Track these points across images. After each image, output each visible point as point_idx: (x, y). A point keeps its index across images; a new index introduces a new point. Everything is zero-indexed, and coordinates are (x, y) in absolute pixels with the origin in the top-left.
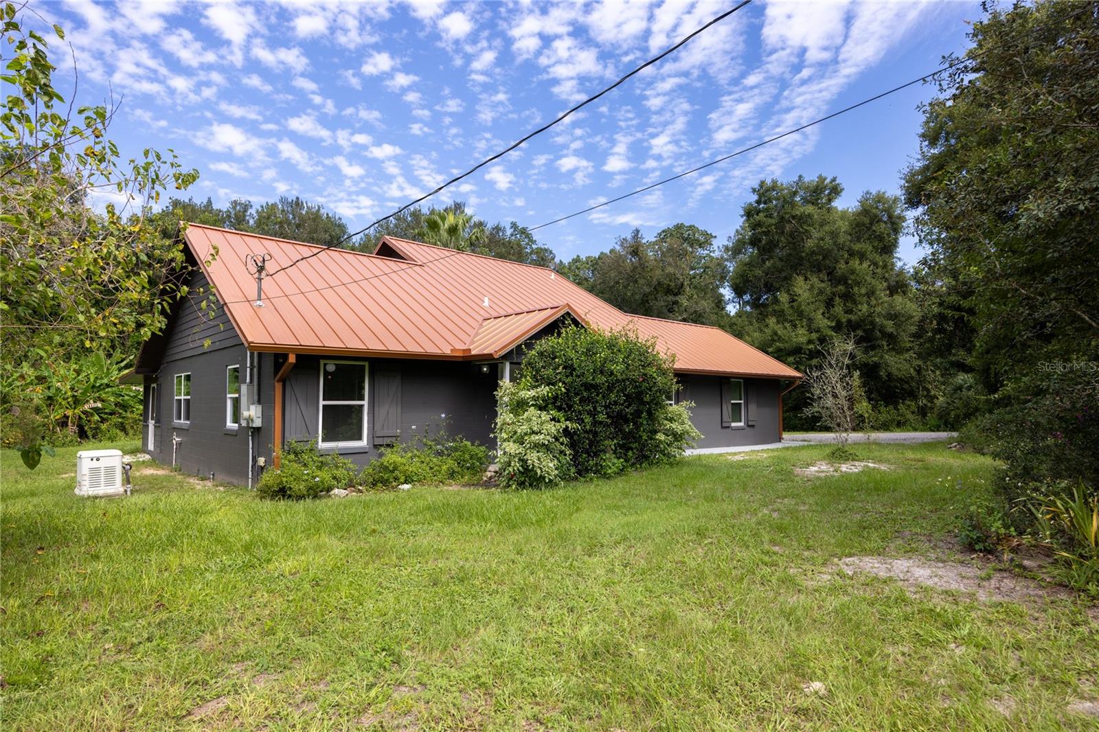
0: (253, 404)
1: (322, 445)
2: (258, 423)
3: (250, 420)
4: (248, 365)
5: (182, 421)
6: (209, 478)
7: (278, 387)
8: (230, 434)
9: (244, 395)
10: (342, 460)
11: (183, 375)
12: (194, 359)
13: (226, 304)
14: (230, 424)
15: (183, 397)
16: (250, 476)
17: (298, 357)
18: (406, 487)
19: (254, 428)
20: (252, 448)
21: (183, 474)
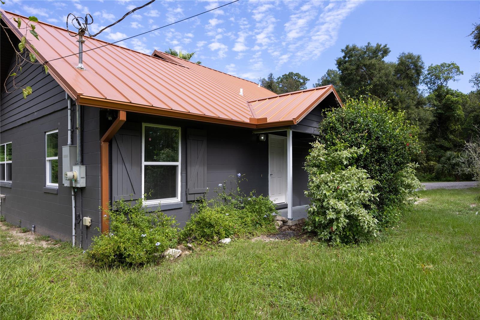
0: (76, 164)
1: (146, 203)
2: (82, 183)
3: (73, 180)
4: (69, 128)
5: (6, 181)
6: (30, 230)
7: (105, 147)
8: (50, 192)
9: (66, 156)
10: (166, 217)
11: (5, 144)
12: (15, 130)
13: (47, 62)
14: (49, 184)
15: (6, 162)
16: (74, 234)
17: (129, 114)
18: (227, 241)
19: (77, 188)
20: (75, 207)
21: (8, 225)
